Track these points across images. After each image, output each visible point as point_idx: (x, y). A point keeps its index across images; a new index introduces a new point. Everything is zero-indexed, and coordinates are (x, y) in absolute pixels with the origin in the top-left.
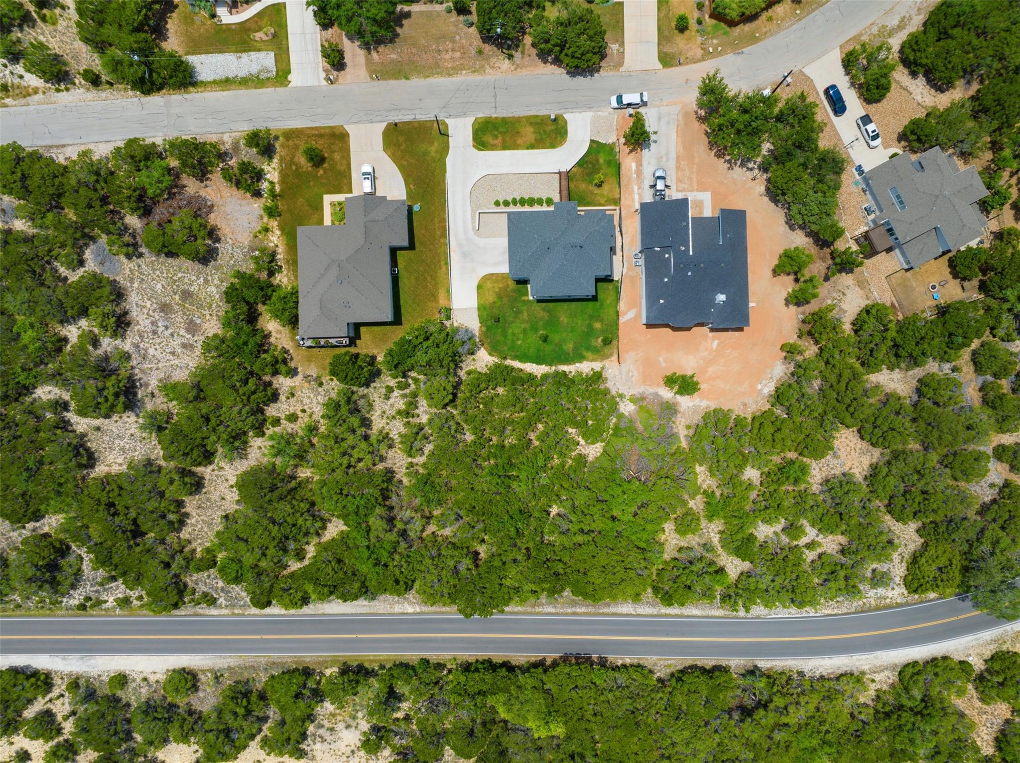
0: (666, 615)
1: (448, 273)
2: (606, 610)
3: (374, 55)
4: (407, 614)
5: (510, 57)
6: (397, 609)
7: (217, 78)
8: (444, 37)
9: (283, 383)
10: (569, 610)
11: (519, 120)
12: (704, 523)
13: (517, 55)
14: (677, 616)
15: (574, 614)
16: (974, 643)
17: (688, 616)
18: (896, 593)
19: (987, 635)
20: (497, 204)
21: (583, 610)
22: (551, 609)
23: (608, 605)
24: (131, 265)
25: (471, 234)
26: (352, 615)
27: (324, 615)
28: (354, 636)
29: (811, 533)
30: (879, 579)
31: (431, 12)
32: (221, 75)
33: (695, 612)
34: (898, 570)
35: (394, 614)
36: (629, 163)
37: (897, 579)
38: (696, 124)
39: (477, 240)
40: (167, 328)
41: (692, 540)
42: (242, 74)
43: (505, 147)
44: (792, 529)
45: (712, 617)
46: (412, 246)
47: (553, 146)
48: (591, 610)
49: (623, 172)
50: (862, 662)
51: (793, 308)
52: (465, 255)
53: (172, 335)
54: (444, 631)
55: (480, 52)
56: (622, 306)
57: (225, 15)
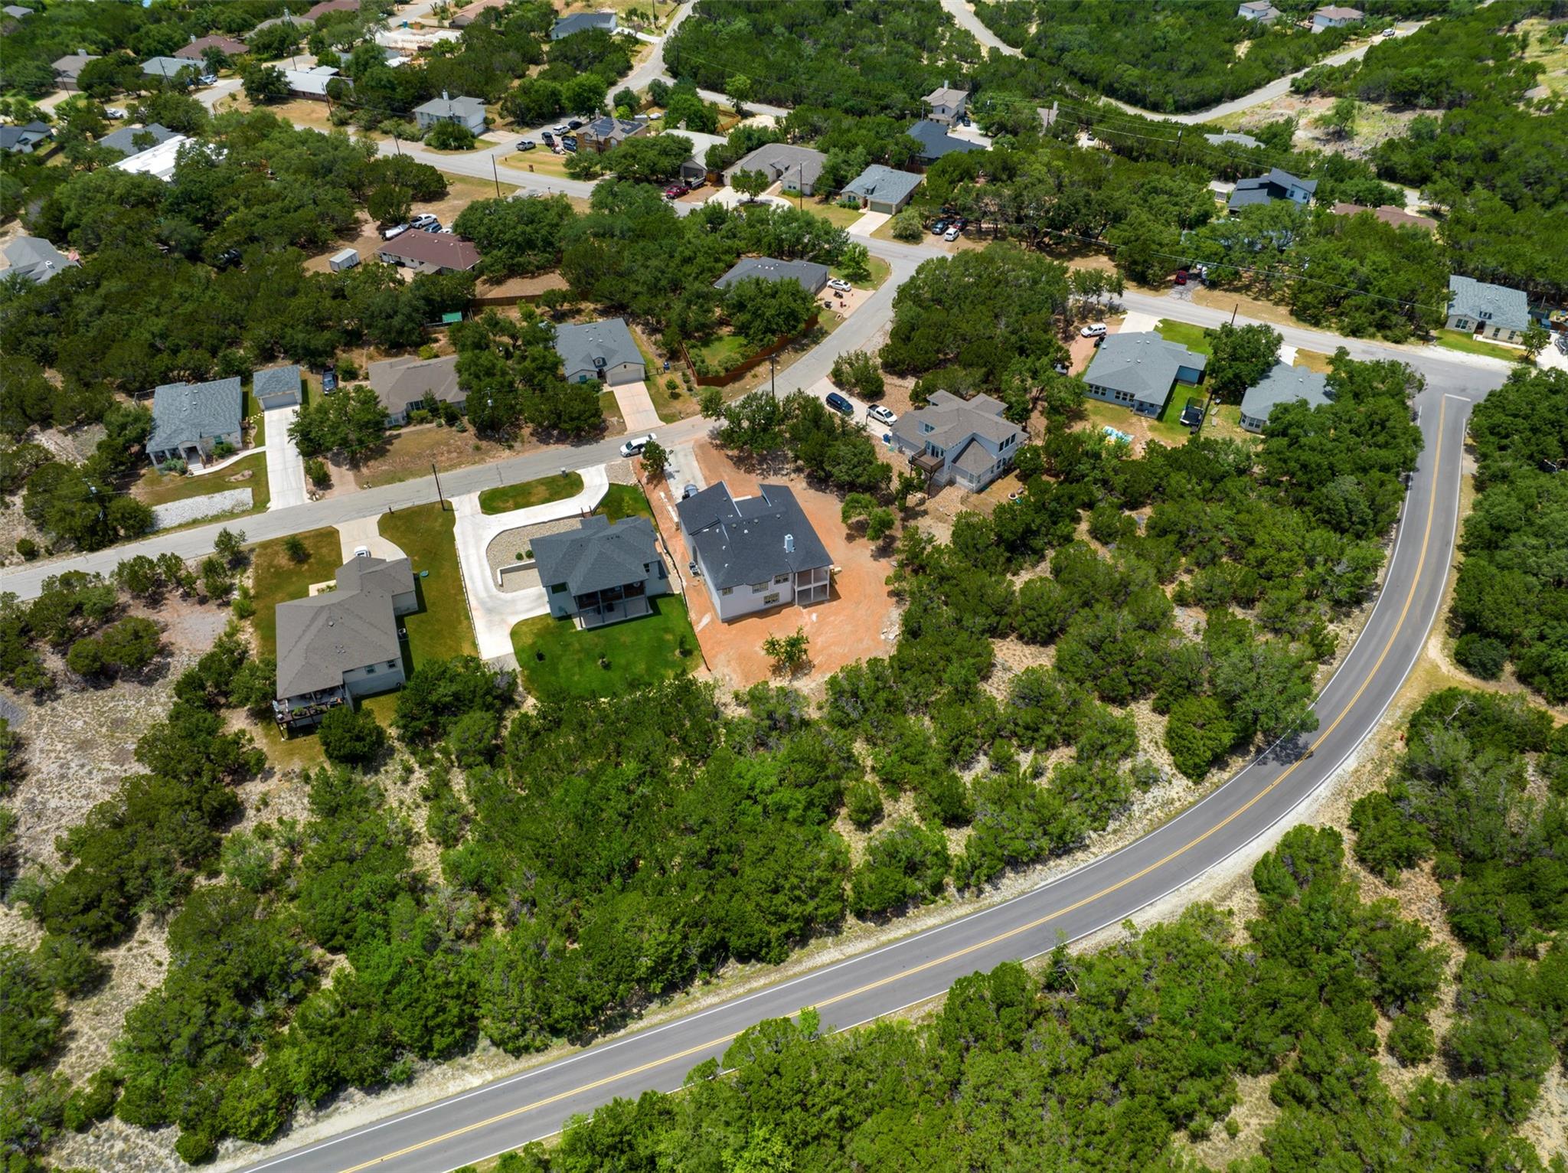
0: (890, 942)
1: (471, 627)
2: (797, 969)
3: (364, 470)
4: (472, 1090)
5: (510, 447)
6: (453, 1087)
7: (183, 521)
8: (438, 443)
9: (252, 791)
10: (741, 990)
11: (529, 484)
12: (888, 806)
13: (517, 445)
14: (906, 937)
15: (750, 992)
16: (1316, 806)
17: (923, 931)
18: (1179, 788)
19: (1323, 790)
20: (519, 557)
21: (762, 981)
22: (713, 1000)
23: (799, 961)
24: (42, 711)
25: (494, 591)
26: (372, 1124)
27: (318, 1142)
28: (378, 1160)
29: (1025, 760)
30: (1147, 780)
31: (422, 432)
32: (188, 517)
33: (931, 921)
34: (1163, 760)
35: (448, 1098)
36: (657, 496)
37: (1167, 769)
38: (715, 452)
39: (503, 595)
40: (82, 766)
41: (881, 830)
42: (212, 512)
43: (517, 507)
44: (1002, 764)
45: (958, 918)
46: (422, 609)
47: (571, 495)
48: (774, 977)
49: (653, 504)
50: (1197, 892)
51: (883, 561)
52: (489, 611)
53: (90, 772)
54: (540, 1096)
55: (478, 448)
56: (693, 616)
57: (197, 469)
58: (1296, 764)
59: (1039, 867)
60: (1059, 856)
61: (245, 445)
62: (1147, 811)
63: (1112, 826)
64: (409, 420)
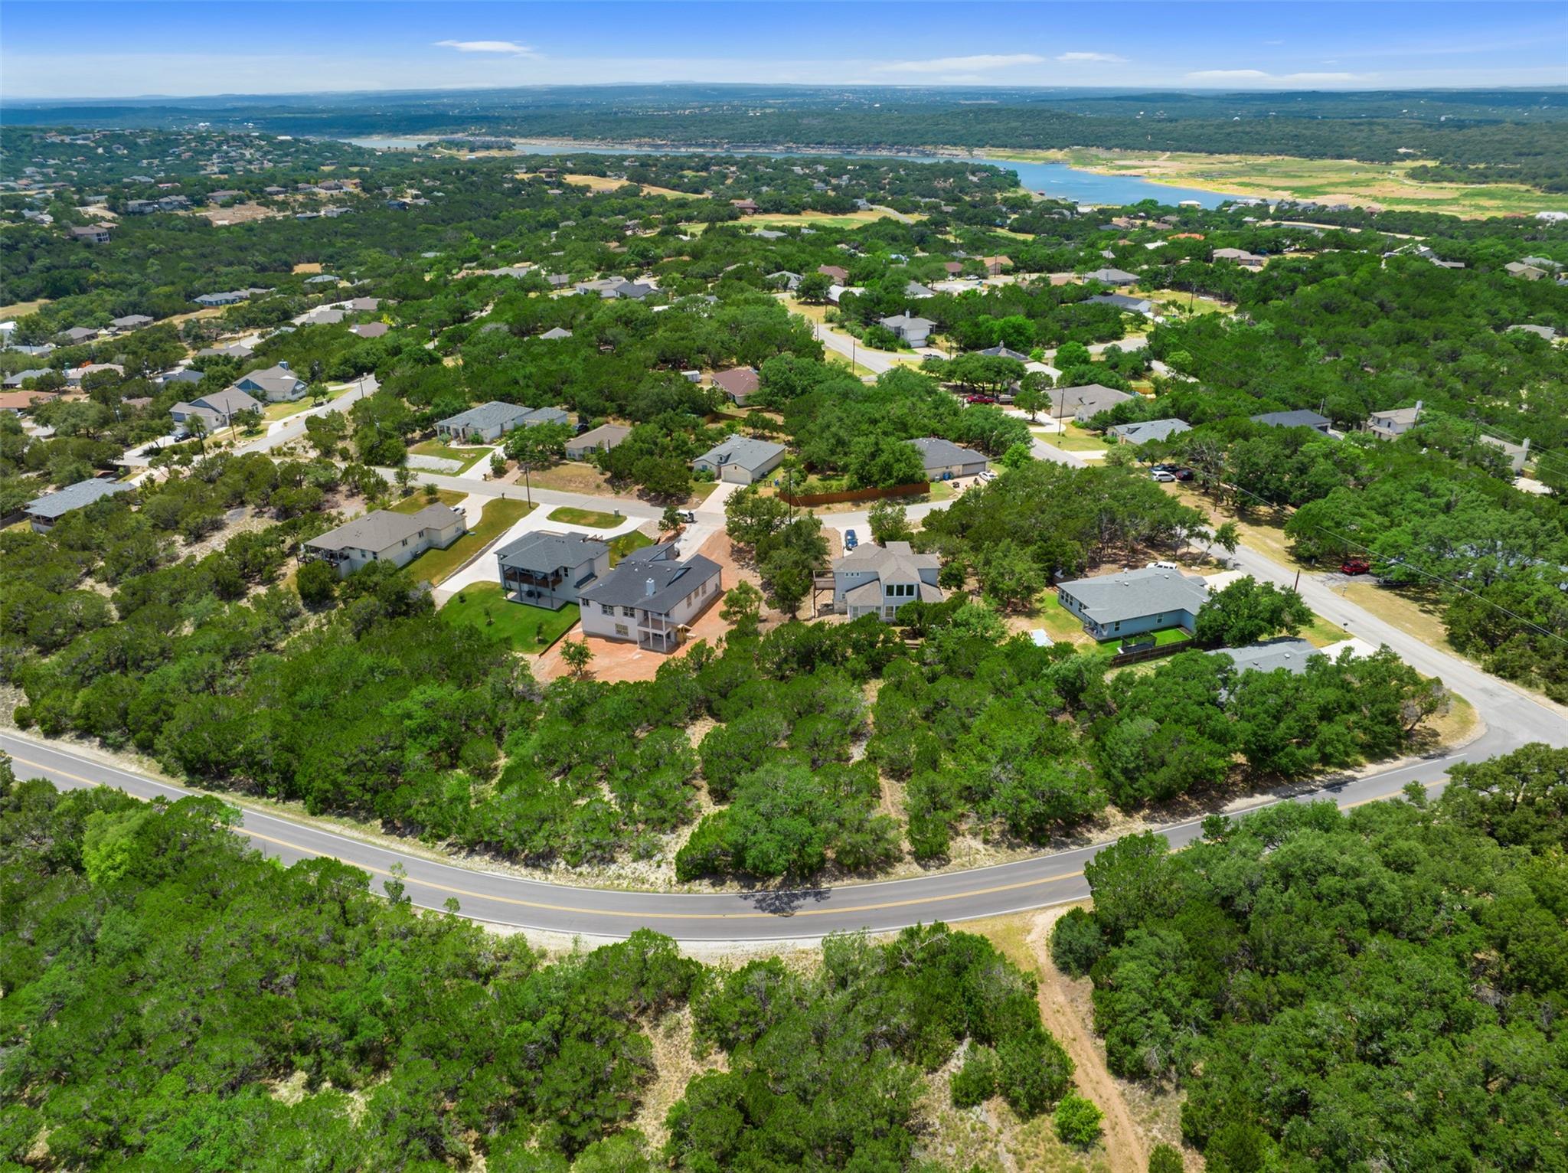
3: (527, 475)
4: (128, 771)
5: (618, 493)
6: (123, 766)
8: (580, 476)
9: (257, 590)
11: (592, 513)
13: (623, 493)
15: (278, 816)
17: (392, 850)
18: (661, 875)
23: (323, 821)
24: (247, 519)
30: (647, 854)
31: (581, 467)
34: (676, 847)
37: (671, 855)
43: (568, 521)
45: (418, 856)
46: (446, 548)
47: (604, 527)
55: (598, 487)
57: (454, 445)
58: (767, 915)
59: (508, 864)
60: (527, 866)
61: (490, 443)
62: (619, 877)
63: (585, 869)
64: (583, 458)
